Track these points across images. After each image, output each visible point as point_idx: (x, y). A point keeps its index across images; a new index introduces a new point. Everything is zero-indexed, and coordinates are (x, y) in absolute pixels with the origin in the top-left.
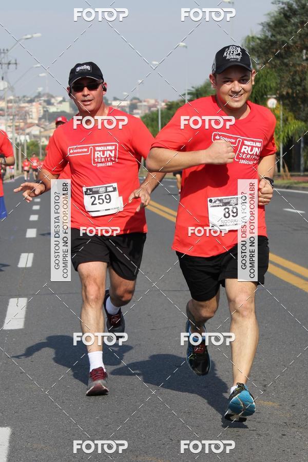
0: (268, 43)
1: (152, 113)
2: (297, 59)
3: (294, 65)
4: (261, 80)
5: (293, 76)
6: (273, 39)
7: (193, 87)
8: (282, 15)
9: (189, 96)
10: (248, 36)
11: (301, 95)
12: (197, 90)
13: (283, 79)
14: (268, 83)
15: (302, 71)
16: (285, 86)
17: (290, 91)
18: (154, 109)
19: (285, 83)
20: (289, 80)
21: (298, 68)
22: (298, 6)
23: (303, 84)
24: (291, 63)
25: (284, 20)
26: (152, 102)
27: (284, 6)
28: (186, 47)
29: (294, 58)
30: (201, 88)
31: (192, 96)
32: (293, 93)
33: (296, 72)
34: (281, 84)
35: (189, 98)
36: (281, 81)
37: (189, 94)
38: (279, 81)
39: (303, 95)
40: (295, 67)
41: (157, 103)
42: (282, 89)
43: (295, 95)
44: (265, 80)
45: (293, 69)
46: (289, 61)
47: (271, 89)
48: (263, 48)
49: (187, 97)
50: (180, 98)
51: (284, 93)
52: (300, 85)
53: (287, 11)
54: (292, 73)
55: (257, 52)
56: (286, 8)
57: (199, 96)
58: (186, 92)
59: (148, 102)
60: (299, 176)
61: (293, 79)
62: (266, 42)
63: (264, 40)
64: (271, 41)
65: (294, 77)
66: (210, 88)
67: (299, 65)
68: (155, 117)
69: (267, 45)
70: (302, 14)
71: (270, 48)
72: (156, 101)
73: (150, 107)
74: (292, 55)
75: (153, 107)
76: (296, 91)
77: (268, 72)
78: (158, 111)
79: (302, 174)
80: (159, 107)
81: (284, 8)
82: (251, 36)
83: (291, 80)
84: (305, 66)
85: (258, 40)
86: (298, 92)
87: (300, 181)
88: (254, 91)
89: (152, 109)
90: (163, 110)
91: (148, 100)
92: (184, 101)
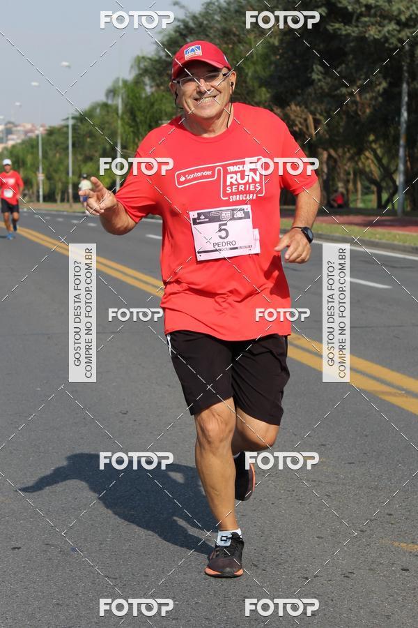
1: (30, 139)
4: (156, 104)
6: (168, 59)
8: (178, 34)
9: (73, 120)
10: (138, 57)
14: (163, 107)
18: (31, 135)
22: (195, 24)
25: (180, 39)
26: (28, 126)
27: (178, 24)
31: (76, 121)
35: (73, 123)
37: (73, 118)
41: (34, 128)
44: (160, 104)
47: (166, 114)
48: (157, 70)
49: (71, 122)
50: (63, 123)
53: (183, 29)
55: (151, 73)
56: (182, 27)
58: (70, 116)
59: (24, 126)
63: (159, 61)
64: (165, 61)
68: (34, 143)
69: (161, 67)
70: (199, 33)
71: (165, 69)
72: (33, 126)
73: (26, 132)
75: (29, 132)
77: (163, 96)
78: (37, 136)
80: (37, 132)
81: (178, 27)
82: (141, 55)
85: (148, 60)
88: (148, 116)
89: (29, 135)
90: (44, 136)
92: (67, 126)
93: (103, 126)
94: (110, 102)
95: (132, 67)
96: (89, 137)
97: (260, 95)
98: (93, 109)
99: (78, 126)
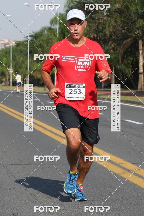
0: (82, 5)
1: (6, 48)
2: (100, 15)
3: (98, 19)
5: (97, 26)
7: (33, 32)
9: (31, 38)
11: (102, 38)
12: (36, 34)
13: (91, 28)
15: (103, 23)
16: (92, 32)
17: (96, 36)
18: (8, 46)
19: (93, 31)
20: (95, 28)
21: (101, 21)
23: (104, 31)
24: (96, 17)
26: (7, 41)
28: (29, 6)
29: (98, 14)
30: (38, 33)
31: (32, 38)
32: (97, 37)
33: (99, 23)
34: (90, 31)
35: (30, 39)
36: (89, 29)
37: (30, 36)
38: (88, 29)
39: (104, 39)
40: (99, 20)
41: (10, 42)
42: (90, 34)
43: (98, 38)
45: (97, 21)
46: (95, 16)
49: (29, 39)
50: (25, 39)
51: (92, 37)
52: (102, 32)
54: (97, 24)
57: (37, 37)
58: (29, 35)
59: (4, 41)
60: (101, 90)
61: (98, 28)
62: (80, 4)
63: (79, 2)
65: (99, 26)
66: (44, 33)
67: (101, 19)
68: (8, 51)
69: (81, 6)
72: (9, 41)
73: (5, 45)
74: (97, 12)
75: (7, 45)
76: (99, 36)
78: (10, 47)
79: (103, 89)
80: (11, 45)
83: (96, 28)
84: (105, 20)
85: (75, 3)
86: (100, 36)
87: (101, 94)
89: (7, 46)
90: (14, 46)
91: (4, 40)
92: (27, 41)
93: (48, 41)
94: (53, 27)
95: (65, 6)
96: (40, 47)
97: (139, 24)
98: (42, 31)
99: (34, 41)
